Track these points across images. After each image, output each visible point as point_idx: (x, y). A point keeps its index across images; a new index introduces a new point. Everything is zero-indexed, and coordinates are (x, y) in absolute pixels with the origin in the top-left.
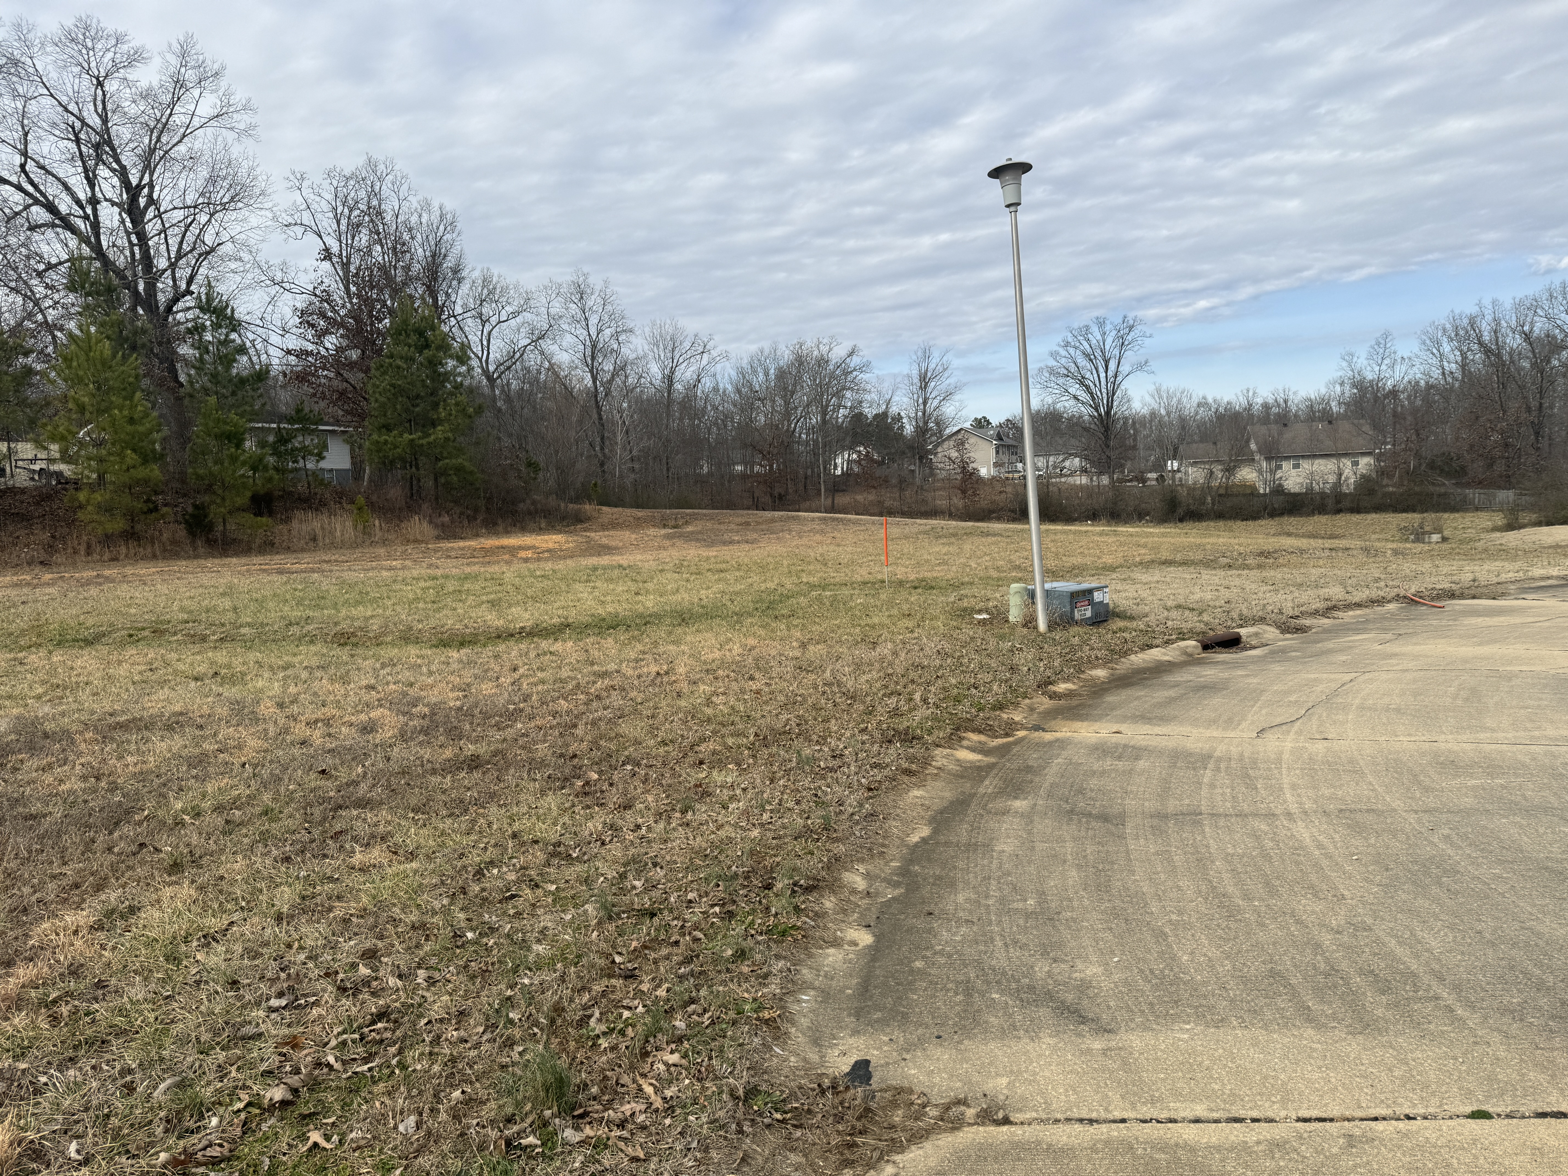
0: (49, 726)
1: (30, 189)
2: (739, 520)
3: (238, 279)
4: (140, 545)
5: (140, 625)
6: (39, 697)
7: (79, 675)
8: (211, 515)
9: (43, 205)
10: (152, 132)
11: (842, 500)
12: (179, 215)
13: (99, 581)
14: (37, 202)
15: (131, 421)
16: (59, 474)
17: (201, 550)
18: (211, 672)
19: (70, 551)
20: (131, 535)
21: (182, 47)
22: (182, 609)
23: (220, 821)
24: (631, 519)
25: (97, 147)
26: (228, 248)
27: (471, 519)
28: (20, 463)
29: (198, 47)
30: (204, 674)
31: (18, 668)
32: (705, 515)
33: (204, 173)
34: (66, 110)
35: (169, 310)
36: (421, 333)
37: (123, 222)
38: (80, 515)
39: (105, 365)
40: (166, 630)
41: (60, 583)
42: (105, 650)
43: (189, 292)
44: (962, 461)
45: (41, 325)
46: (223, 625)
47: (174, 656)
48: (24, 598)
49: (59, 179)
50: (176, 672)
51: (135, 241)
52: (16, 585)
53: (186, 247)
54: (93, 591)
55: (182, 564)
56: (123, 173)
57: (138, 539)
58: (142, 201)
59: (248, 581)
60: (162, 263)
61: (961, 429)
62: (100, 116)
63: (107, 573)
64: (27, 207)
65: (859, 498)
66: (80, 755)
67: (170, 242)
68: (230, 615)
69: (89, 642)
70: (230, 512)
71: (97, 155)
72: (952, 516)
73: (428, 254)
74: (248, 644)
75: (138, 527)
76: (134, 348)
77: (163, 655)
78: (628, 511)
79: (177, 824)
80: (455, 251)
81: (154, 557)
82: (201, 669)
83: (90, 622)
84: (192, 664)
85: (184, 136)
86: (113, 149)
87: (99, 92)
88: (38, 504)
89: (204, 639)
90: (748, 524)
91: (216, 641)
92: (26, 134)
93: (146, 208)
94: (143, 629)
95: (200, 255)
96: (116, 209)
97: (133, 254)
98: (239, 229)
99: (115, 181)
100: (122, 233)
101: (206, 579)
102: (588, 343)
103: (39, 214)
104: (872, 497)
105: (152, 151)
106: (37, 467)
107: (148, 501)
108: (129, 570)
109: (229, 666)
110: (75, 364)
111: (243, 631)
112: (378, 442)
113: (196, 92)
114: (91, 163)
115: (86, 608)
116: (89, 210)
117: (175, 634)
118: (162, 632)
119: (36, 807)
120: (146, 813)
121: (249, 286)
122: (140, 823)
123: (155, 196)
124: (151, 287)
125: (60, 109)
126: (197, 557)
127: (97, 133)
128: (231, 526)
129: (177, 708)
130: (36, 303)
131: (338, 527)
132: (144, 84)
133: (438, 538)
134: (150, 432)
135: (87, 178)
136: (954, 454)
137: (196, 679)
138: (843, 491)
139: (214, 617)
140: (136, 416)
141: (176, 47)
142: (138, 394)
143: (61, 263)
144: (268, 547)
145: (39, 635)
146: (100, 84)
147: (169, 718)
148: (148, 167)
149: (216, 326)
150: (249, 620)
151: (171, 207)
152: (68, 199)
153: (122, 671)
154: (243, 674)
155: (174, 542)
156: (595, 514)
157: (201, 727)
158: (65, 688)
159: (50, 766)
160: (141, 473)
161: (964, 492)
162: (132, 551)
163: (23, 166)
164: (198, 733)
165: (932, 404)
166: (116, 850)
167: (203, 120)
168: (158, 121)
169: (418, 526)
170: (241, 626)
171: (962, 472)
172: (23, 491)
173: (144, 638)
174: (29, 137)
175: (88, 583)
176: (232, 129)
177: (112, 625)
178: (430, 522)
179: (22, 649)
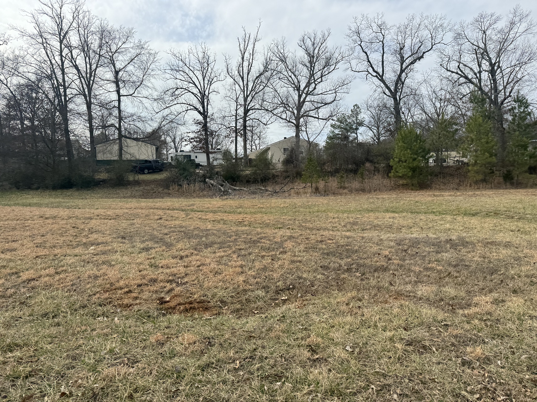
0: (467, 240)
1: (460, 73)
3: (529, 88)
4: (487, 184)
5: (490, 211)
6: (461, 230)
7: (473, 225)
8: (513, 174)
9: (464, 77)
10: (501, 43)
12: (509, 70)
13: (475, 195)
14: (462, 76)
15: (487, 143)
16: (462, 161)
17: (508, 186)
18: (517, 229)
19: (465, 185)
20: (484, 181)
21: (514, 10)
22: (504, 207)
23: (528, 280)
25: (482, 54)
26: (526, 77)
28: (451, 158)
29: (521, 8)
30: (515, 230)
31: (455, 221)
33: (519, 52)
34: (473, 44)
35: (502, 103)
37: (489, 77)
38: (469, 174)
39: (480, 125)
40: (499, 213)
41: (463, 196)
42: (479, 218)
43: (510, 96)
45: (460, 115)
46: (520, 213)
47: (502, 222)
48: (453, 200)
49: (469, 67)
50: (504, 228)
51: (492, 82)
52: (450, 195)
53: (510, 80)
54: (474, 199)
55: (501, 191)
56: (490, 60)
57: (486, 182)
58: (496, 68)
59: (528, 198)
60: (501, 88)
62: (484, 43)
63: (477, 193)
64: (459, 79)
66: (478, 250)
67: (504, 79)
68: (522, 210)
69: (473, 215)
70: (520, 173)
71: (482, 56)
74: (530, 221)
75: (487, 178)
76: (489, 118)
77: (499, 222)
79: (513, 278)
81: (492, 188)
82: (513, 228)
83: (474, 209)
84: (509, 226)
85: (513, 41)
86: (487, 53)
87: (484, 35)
88: (456, 171)
89: (513, 217)
91: (517, 219)
92: (460, 56)
93: (497, 70)
94: (491, 212)
95: (515, 82)
96: (487, 73)
97: (491, 87)
98: (531, 69)
99: (488, 64)
100: (489, 81)
101: (512, 196)
103: (462, 80)
105: (500, 50)
106: (456, 159)
107: (491, 169)
108: (484, 192)
109: (523, 228)
110: (471, 126)
111: (527, 216)
113: (518, 25)
114: (480, 60)
115: (472, 204)
116: (478, 75)
117: (502, 215)
118: (498, 214)
119: (467, 263)
120: (502, 272)
121: (534, 90)
122: (500, 275)
123: (500, 65)
124: (496, 97)
125: (471, 45)
126: (506, 189)
127: (482, 49)
128: (520, 178)
129: (508, 240)
130: (459, 108)
132: (500, 28)
134: (493, 146)
135: (479, 65)
137: (512, 231)
139: (516, 210)
140: (489, 141)
141: (513, 11)
142: (490, 134)
143: (467, 94)
145: (459, 212)
146: (484, 32)
147: (505, 243)
148: (499, 56)
149: (520, 107)
150: (530, 212)
151: (506, 67)
152: (472, 73)
153: (486, 225)
154: (530, 232)
155: (499, 183)
157: (517, 248)
158: (469, 229)
159: (469, 252)
160: (490, 160)
162: (484, 186)
163: (458, 66)
164: (516, 249)
166: (494, 281)
167: (520, 34)
168: (503, 39)
170: (527, 214)
172: (452, 167)
173: (491, 215)
174: (461, 57)
175: (471, 196)
176: (531, 33)
177: (480, 210)
179: (454, 215)
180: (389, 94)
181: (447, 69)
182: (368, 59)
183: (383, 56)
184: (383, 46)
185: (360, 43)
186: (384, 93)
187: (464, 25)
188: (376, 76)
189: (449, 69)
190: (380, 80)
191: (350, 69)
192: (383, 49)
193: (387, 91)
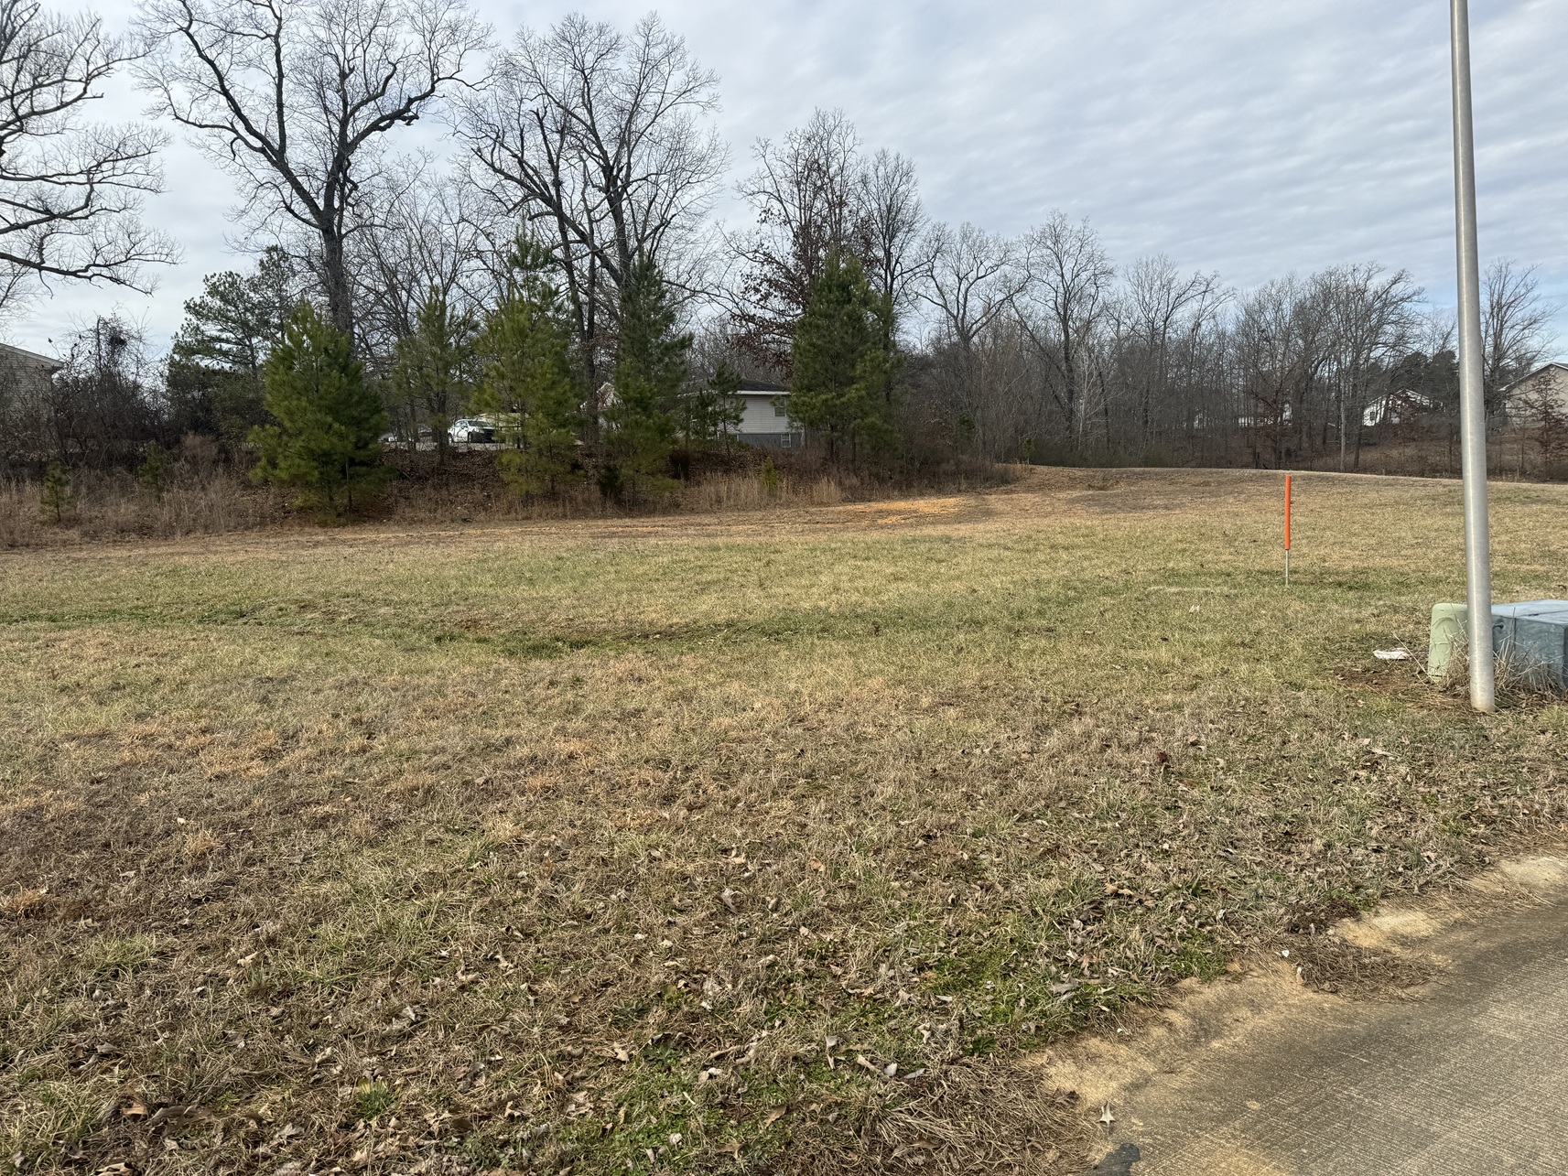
2: (1199, 479)
4: (553, 506)
11: (1369, 456)
17: (609, 511)
20: (552, 496)
21: (646, 27)
24: (1066, 480)
25: (584, 137)
27: (882, 481)
29: (659, 24)
32: (1156, 474)
34: (559, 105)
36: (844, 287)
40: (314, 605)
44: (1545, 404)
57: (556, 499)
58: (620, 183)
61: (1551, 365)
64: (525, 199)
65: (1394, 453)
72: (1525, 474)
73: (884, 208)
75: (560, 488)
78: (1067, 470)
80: (913, 200)
81: (565, 516)
85: (657, 115)
86: (594, 135)
87: (585, 85)
90: (1207, 484)
93: (624, 189)
102: (1061, 290)
104: (1410, 451)
112: (796, 404)
113: (664, 70)
125: (554, 105)
127: (584, 123)
131: (744, 488)
133: (845, 501)
136: (1533, 396)
138: (1375, 444)
141: (641, 28)
144: (674, 508)
155: (587, 503)
156: (1025, 474)
161: (1545, 444)
163: (520, 161)
165: (1508, 336)
167: (673, 98)
169: (827, 488)
171: (1544, 419)
176: (699, 103)
178: (840, 483)
180: (308, 216)
181: (492, 165)
182: (222, 87)
183: (279, 86)
184: (278, 54)
185: (186, 25)
186: (289, 209)
187: (532, 40)
188: (262, 151)
189: (497, 165)
190: (274, 163)
191: (170, 109)
192: (278, 62)
193: (300, 206)
